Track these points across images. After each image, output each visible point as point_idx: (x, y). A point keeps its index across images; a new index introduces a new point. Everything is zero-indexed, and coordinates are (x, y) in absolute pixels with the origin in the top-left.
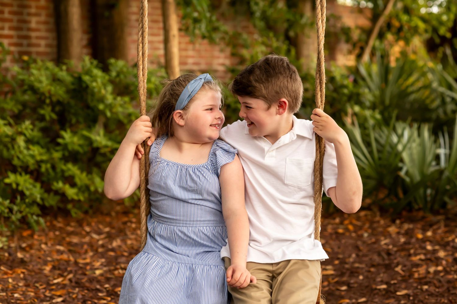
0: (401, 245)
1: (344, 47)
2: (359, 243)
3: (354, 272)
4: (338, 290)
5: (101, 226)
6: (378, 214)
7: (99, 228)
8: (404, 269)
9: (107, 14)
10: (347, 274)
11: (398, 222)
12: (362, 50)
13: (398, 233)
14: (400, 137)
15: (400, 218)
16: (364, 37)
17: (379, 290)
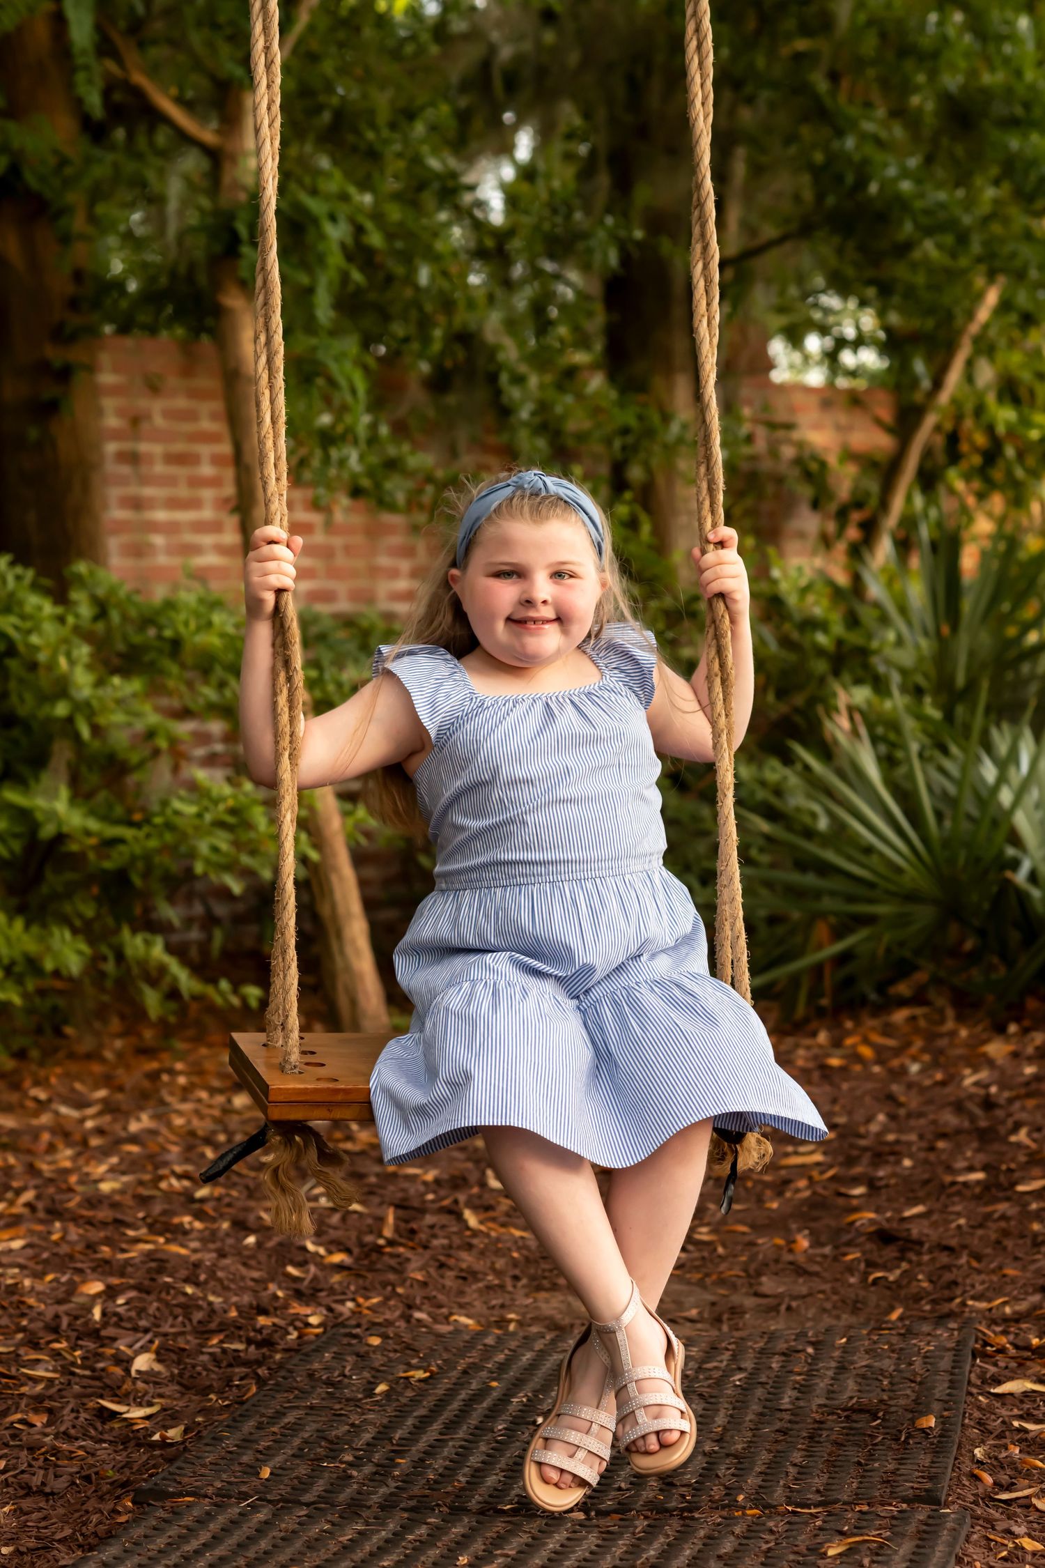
0: (1027, 1084)
1: (809, 522)
2: (895, 1088)
3: (883, 1153)
4: (840, 1194)
5: (78, 1086)
6: (950, 1013)
7: (73, 1090)
8: (1036, 1135)
9: (33, 433)
10: (866, 1158)
11: (1013, 1028)
12: (870, 529)
13: (1015, 1055)
14: (1006, 763)
15: (1018, 1020)
16: (873, 486)
17: (965, 1184)
